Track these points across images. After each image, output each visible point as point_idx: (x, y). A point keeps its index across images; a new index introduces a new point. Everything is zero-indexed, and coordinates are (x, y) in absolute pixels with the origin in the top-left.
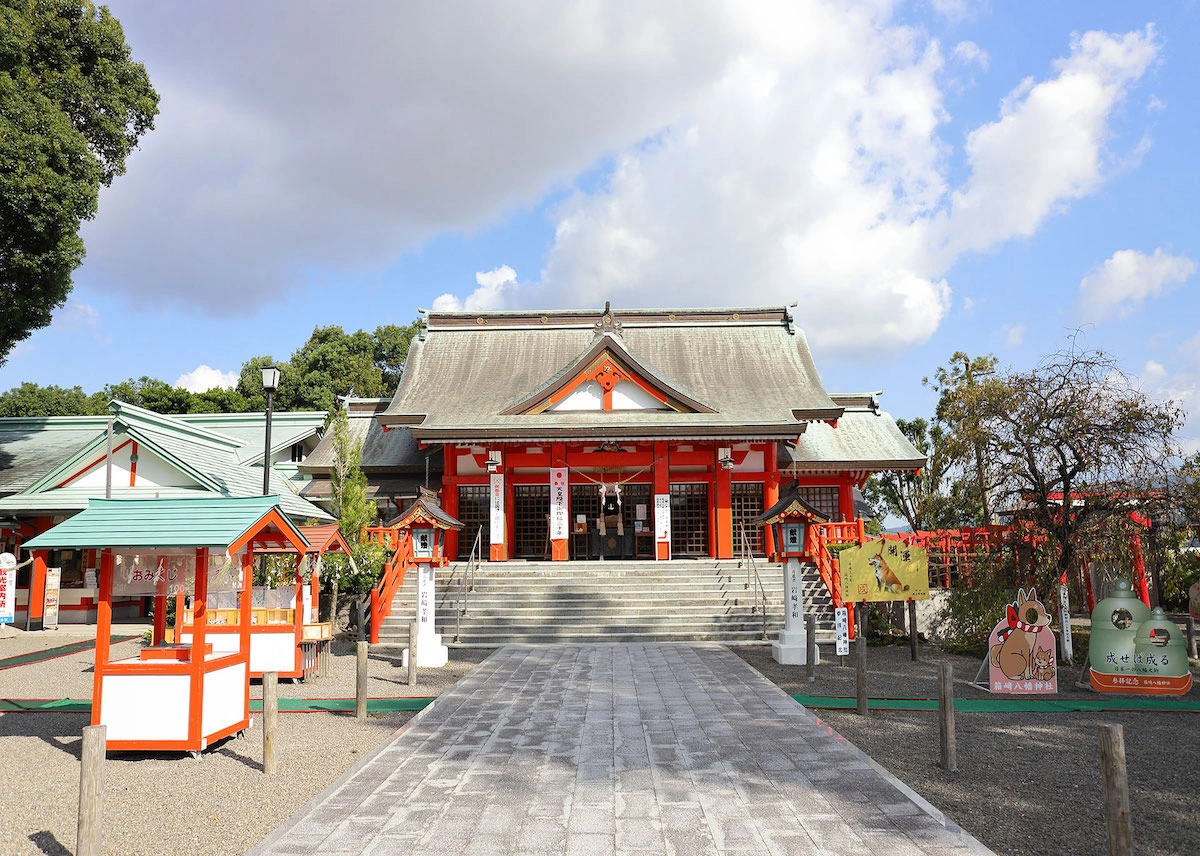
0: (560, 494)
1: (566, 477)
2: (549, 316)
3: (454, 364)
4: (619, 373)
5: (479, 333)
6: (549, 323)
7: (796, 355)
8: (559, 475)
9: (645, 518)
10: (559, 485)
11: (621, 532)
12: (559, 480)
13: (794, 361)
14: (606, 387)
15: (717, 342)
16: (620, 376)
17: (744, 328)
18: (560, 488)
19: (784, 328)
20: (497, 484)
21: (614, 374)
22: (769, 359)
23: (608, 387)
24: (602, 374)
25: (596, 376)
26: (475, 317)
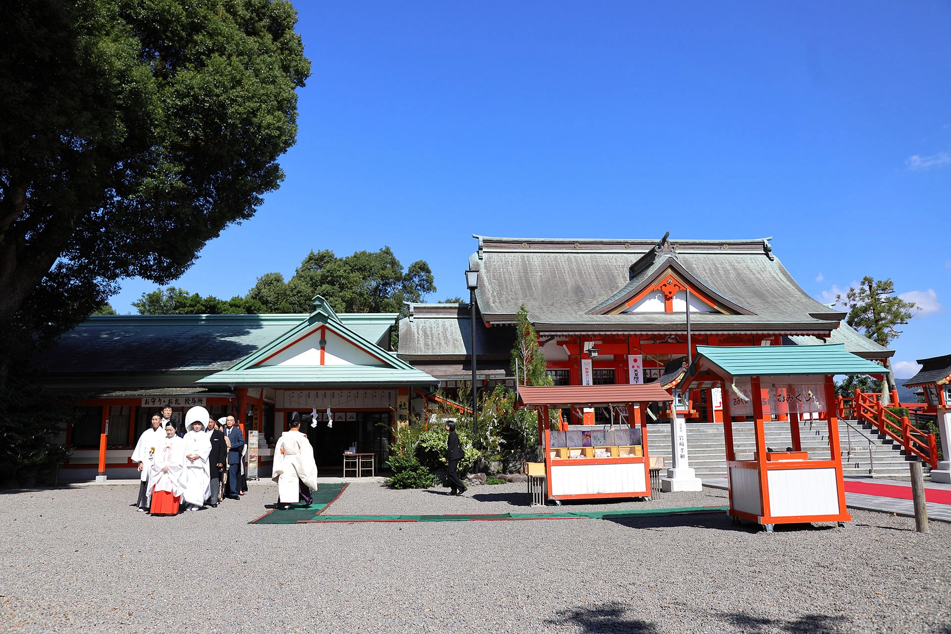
0: (636, 375)
1: (640, 363)
2: (581, 243)
3: (515, 277)
4: (679, 285)
5: (526, 254)
6: (581, 248)
7: (781, 275)
8: (635, 361)
10: (636, 368)
12: (636, 365)
13: (781, 280)
14: (669, 295)
15: (717, 265)
16: (680, 288)
17: (734, 255)
18: (636, 371)
19: (765, 256)
20: (587, 367)
21: (675, 285)
22: (762, 278)
23: (670, 295)
24: (665, 285)
25: (661, 287)
26: (521, 242)
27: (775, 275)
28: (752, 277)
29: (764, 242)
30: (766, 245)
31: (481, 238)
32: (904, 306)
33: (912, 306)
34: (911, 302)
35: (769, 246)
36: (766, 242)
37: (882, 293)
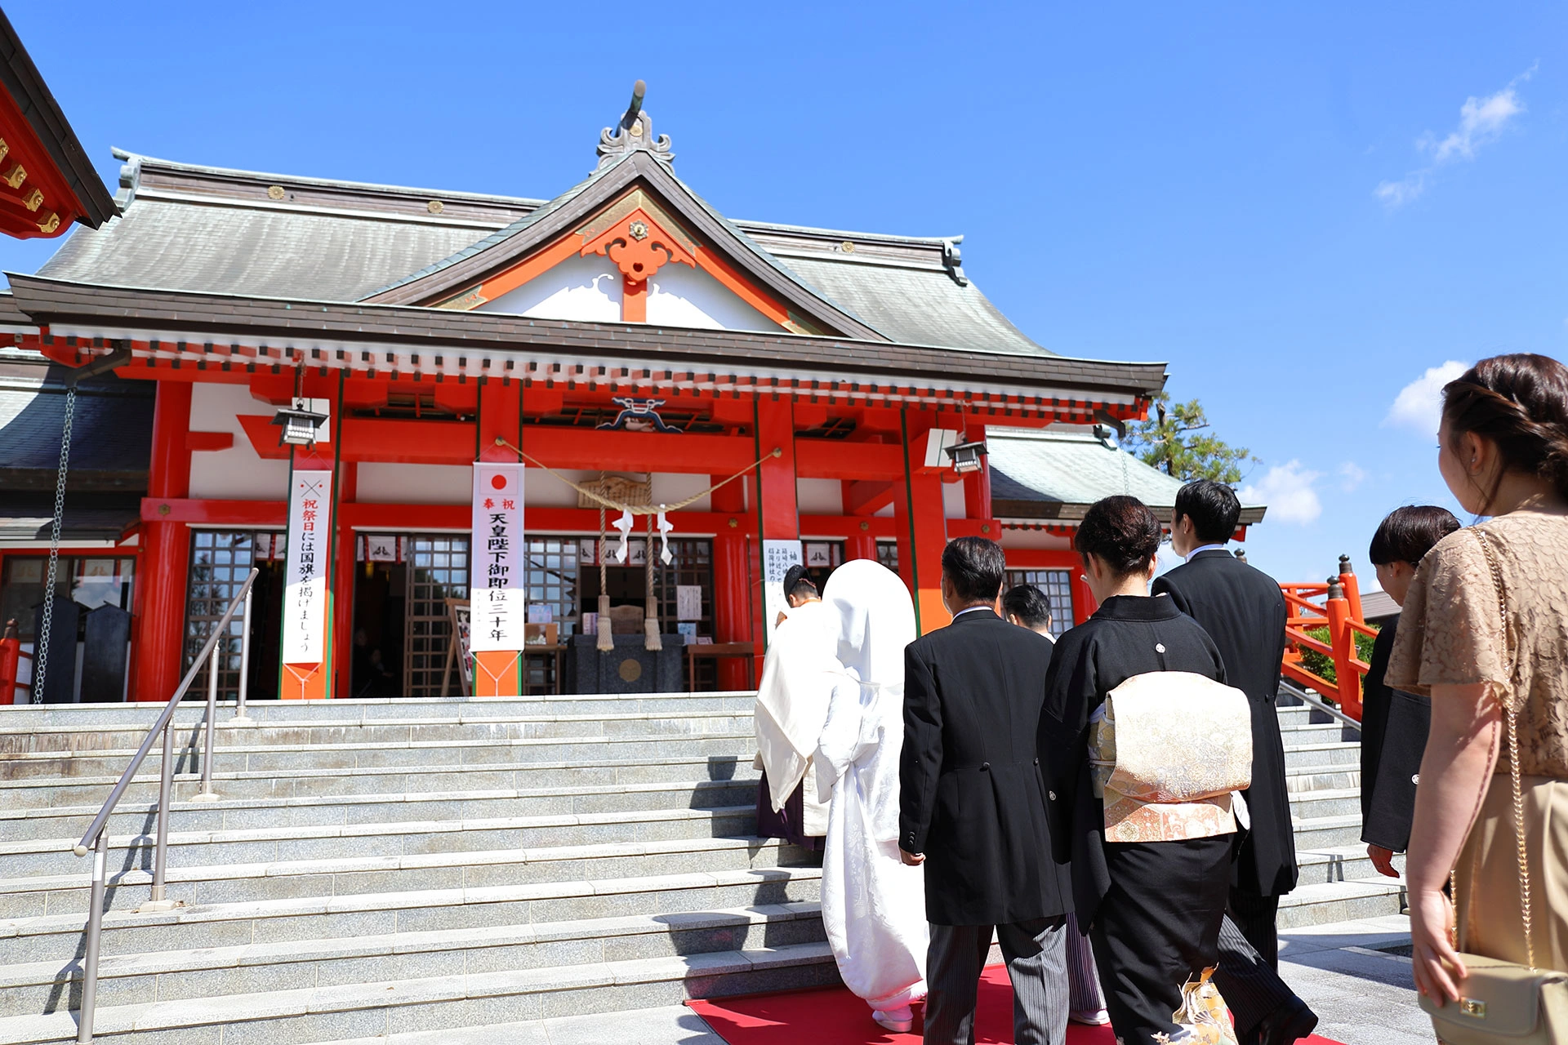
0: (498, 531)
1: (516, 490)
2: (448, 201)
4: (669, 245)
6: (447, 215)
7: (984, 314)
8: (499, 482)
9: (699, 617)
10: (498, 509)
11: (654, 642)
12: (499, 496)
13: (985, 321)
14: (634, 274)
15: (821, 280)
16: (670, 252)
17: (868, 268)
18: (497, 518)
19: (947, 277)
20: (311, 497)
21: (655, 245)
22: (935, 315)
23: (637, 276)
24: (624, 244)
25: (608, 246)
26: (266, 184)
27: (970, 313)
28: (911, 310)
29: (944, 246)
30: (950, 251)
31: (136, 160)
32: (1225, 456)
33: (1243, 457)
34: (1239, 447)
35: (956, 252)
36: (948, 245)
37: (1185, 429)
